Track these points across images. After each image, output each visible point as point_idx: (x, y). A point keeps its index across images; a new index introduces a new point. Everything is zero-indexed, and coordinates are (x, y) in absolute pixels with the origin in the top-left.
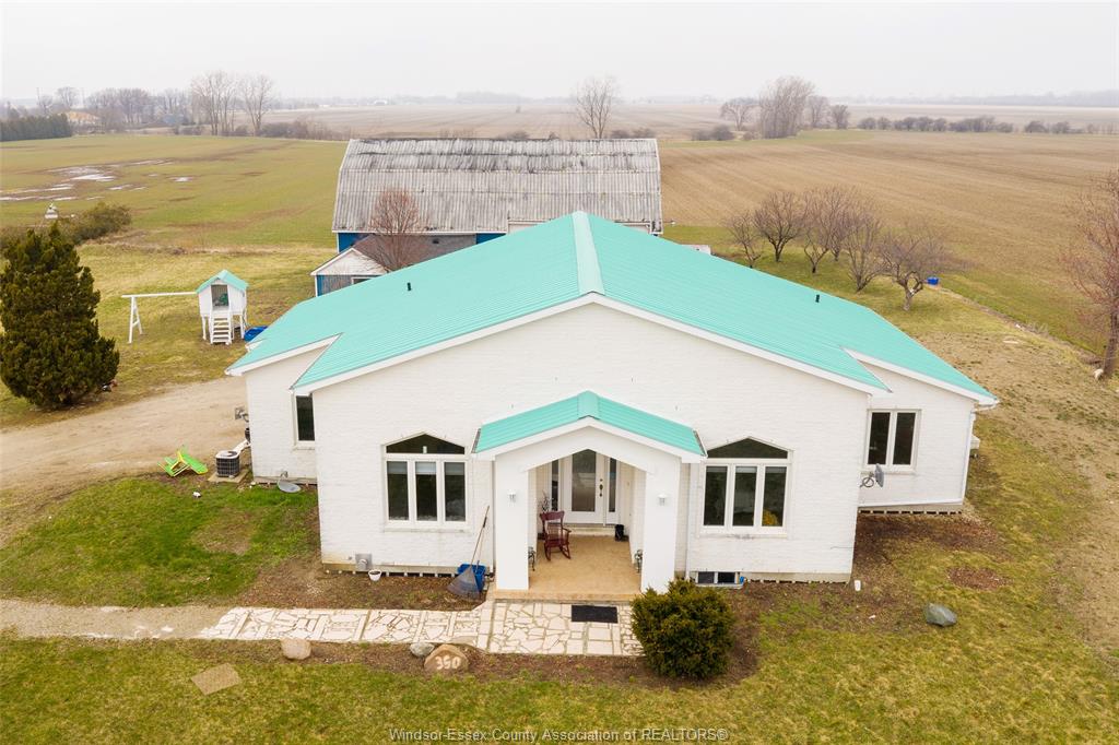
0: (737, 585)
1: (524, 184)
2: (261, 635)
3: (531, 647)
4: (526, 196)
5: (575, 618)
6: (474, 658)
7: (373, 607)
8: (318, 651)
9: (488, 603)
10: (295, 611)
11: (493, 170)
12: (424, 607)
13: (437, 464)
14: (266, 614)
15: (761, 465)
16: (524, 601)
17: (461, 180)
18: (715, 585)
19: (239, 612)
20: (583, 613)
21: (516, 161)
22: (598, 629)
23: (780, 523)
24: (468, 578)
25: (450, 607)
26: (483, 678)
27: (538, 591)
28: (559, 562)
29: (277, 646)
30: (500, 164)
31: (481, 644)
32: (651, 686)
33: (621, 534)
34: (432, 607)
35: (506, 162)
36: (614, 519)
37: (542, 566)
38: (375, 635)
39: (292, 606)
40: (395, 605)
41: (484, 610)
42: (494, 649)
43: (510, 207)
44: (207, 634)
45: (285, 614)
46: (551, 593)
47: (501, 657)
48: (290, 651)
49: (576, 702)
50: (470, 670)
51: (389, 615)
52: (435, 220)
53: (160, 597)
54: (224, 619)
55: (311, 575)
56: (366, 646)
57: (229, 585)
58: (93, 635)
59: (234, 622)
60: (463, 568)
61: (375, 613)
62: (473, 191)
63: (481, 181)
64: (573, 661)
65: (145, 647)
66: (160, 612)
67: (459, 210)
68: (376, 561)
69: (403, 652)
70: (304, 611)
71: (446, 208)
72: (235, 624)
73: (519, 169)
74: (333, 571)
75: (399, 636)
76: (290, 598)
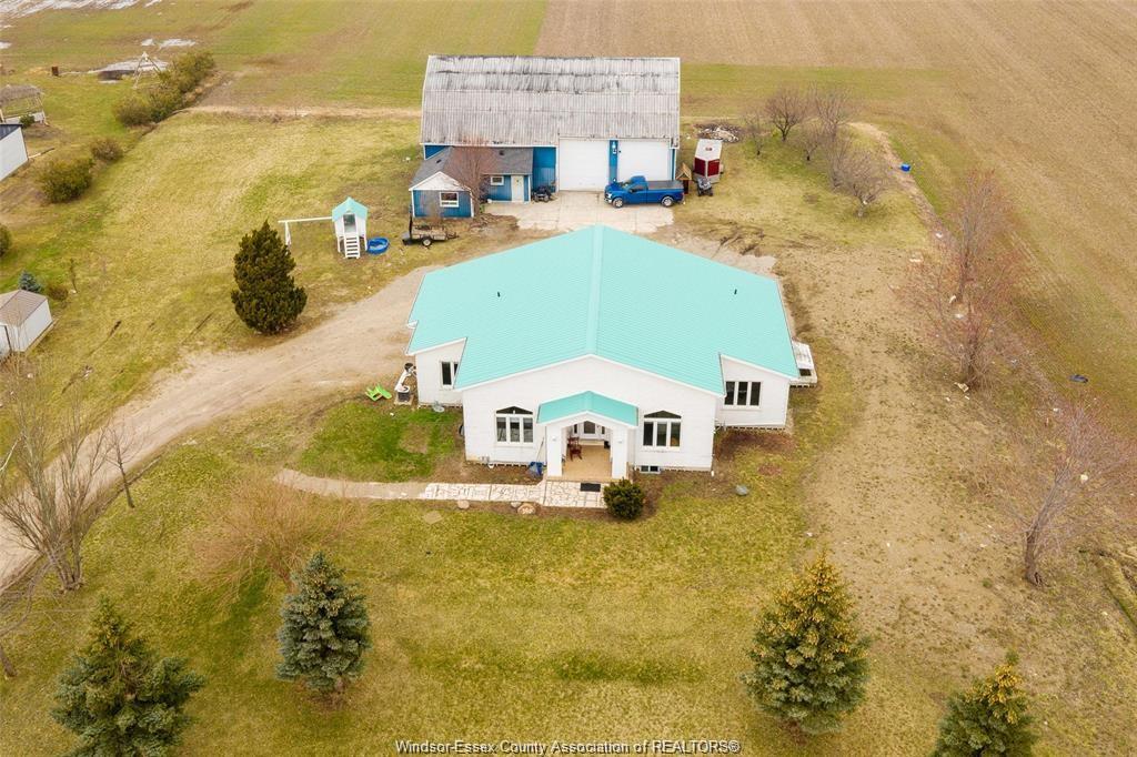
0: (658, 473)
1: (571, 104)
2: (446, 497)
3: (562, 504)
4: (572, 116)
5: (582, 489)
6: (538, 508)
7: (493, 483)
8: (473, 505)
9: (544, 481)
10: (458, 485)
11: (546, 91)
12: (515, 483)
13: (520, 418)
14: (445, 486)
15: (669, 421)
16: (560, 481)
17: (521, 100)
18: (649, 472)
19: (432, 486)
20: (586, 487)
21: (565, 82)
22: (592, 495)
23: (678, 445)
24: (534, 469)
25: (527, 483)
26: (542, 517)
27: (566, 477)
28: (577, 460)
29: (455, 502)
30: (552, 85)
31: (541, 502)
32: (609, 521)
33: (607, 445)
34: (518, 483)
35: (557, 82)
36: (603, 437)
37: (568, 463)
38: (494, 497)
39: (456, 482)
40: (502, 482)
41: (542, 484)
42: (546, 504)
43: (559, 124)
44: (422, 496)
45: (454, 486)
46: (572, 478)
47: (549, 508)
48: (461, 505)
49: (578, 528)
50: (536, 514)
51: (500, 487)
52: (501, 135)
53: (395, 478)
54: (427, 489)
55: (461, 465)
56: (492, 502)
57: (424, 471)
58: (372, 497)
59: (432, 490)
60: (532, 464)
61: (494, 486)
62: (530, 110)
63: (536, 101)
64: (578, 510)
65: (396, 503)
66: (397, 485)
67: (520, 127)
68: (492, 459)
69: (508, 505)
70: (461, 485)
71: (510, 124)
72: (433, 491)
73: (567, 91)
74: (472, 464)
75: (506, 498)
76: (453, 478)
